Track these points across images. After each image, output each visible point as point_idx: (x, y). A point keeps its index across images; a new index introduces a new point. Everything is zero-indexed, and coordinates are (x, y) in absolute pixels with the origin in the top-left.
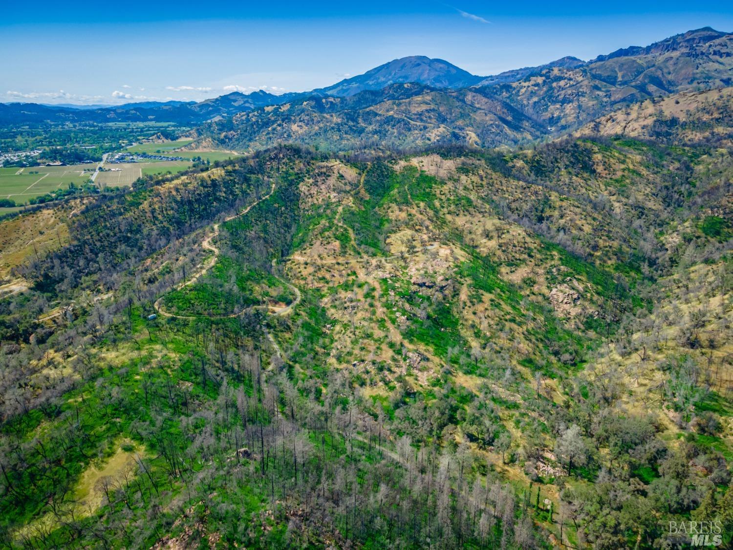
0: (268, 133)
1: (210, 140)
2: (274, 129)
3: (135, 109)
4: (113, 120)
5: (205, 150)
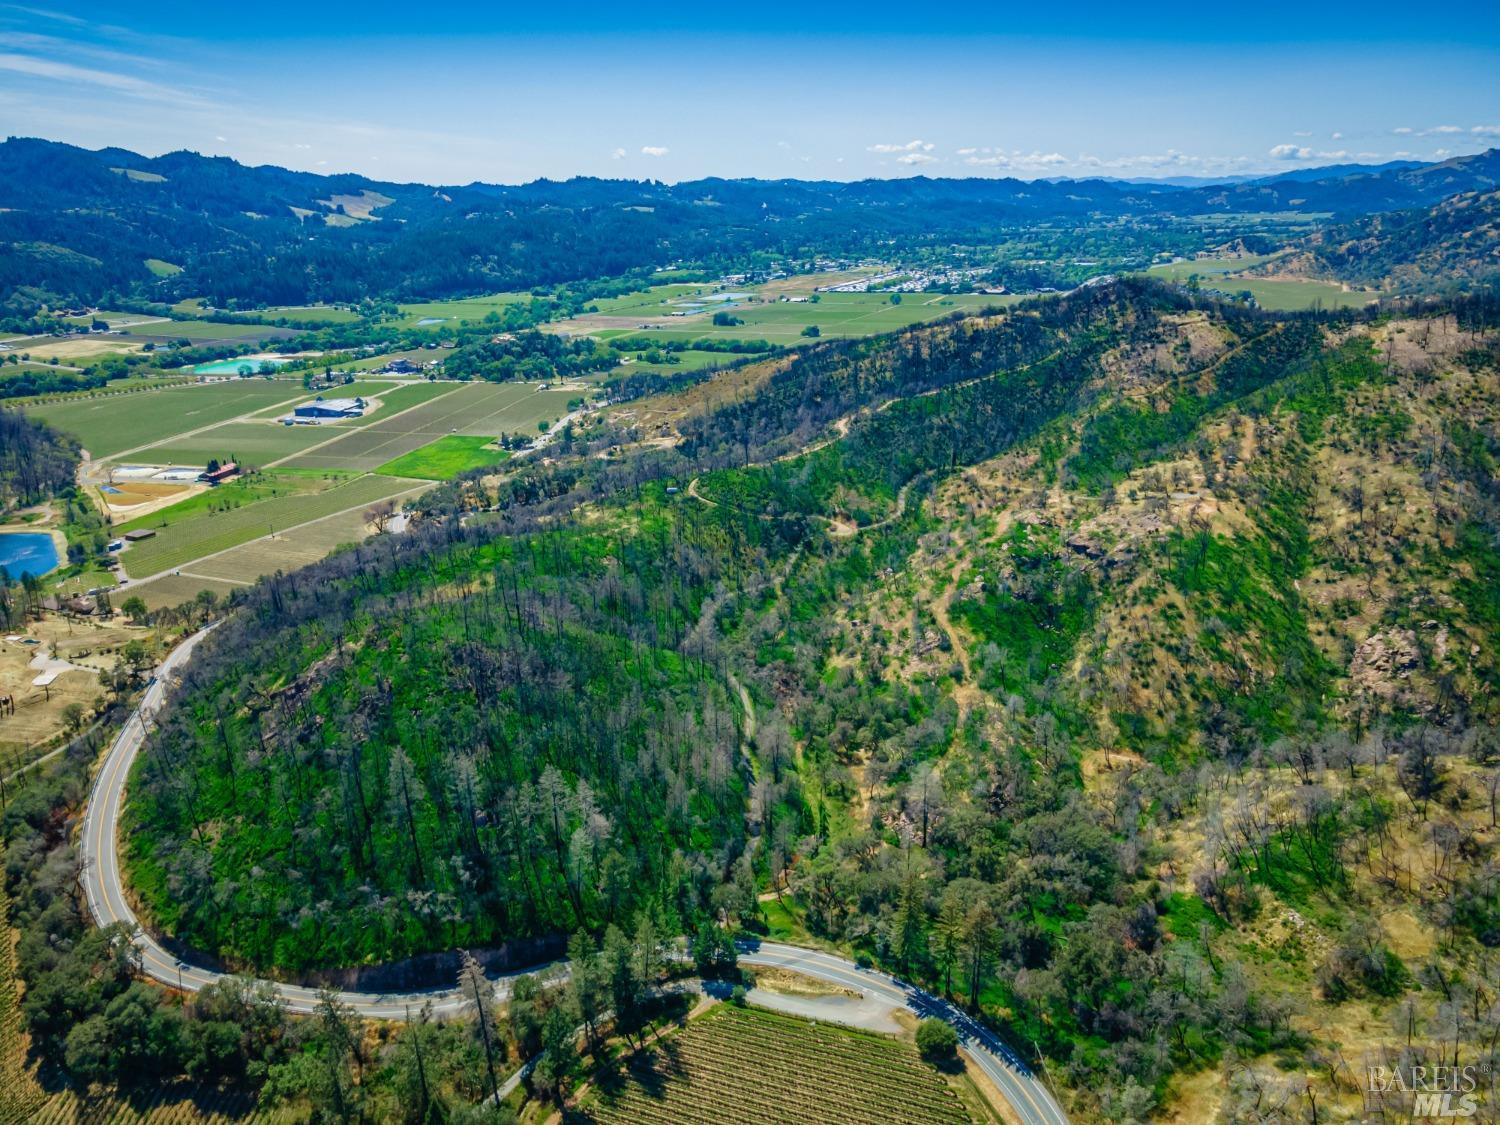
0: (1456, 245)
1: (1311, 256)
2: (1478, 236)
3: (1272, 187)
4: (1220, 209)
5: (1290, 278)
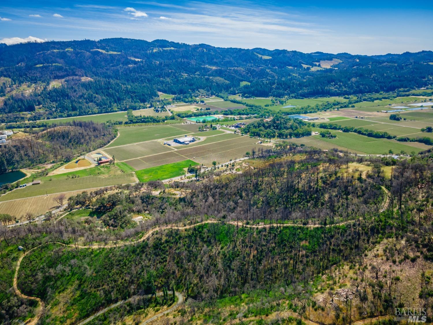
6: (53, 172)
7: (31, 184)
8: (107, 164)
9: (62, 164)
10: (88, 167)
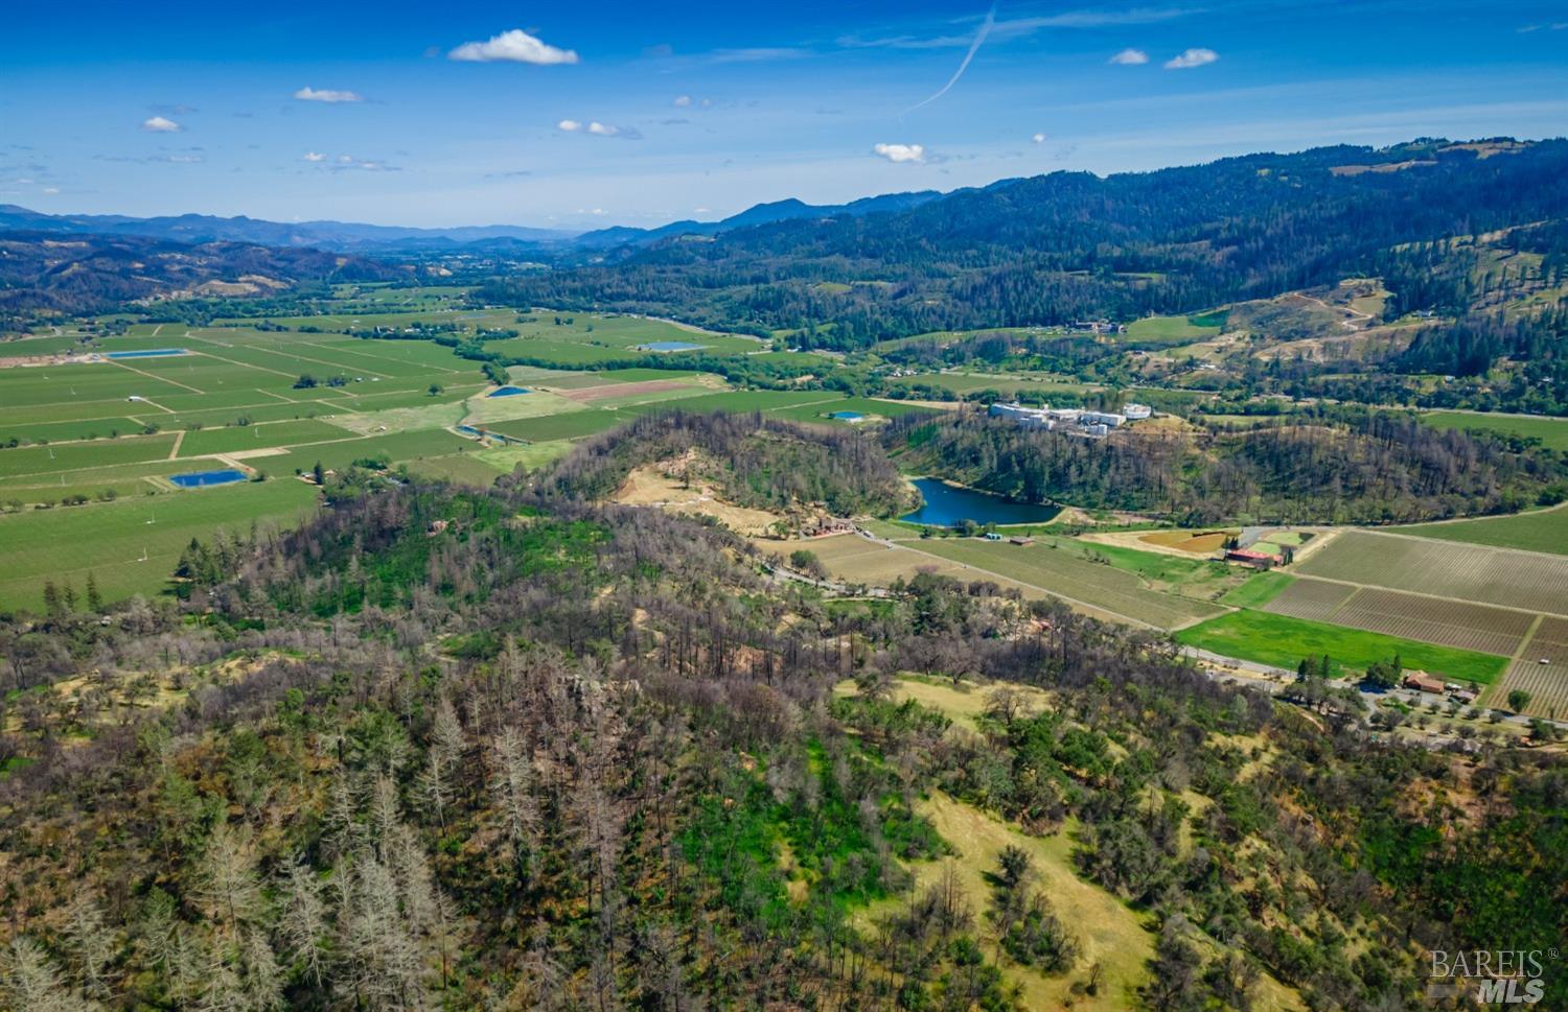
6: (1097, 535)
7: (1007, 539)
8: (1246, 565)
9: (1163, 526)
10: (1185, 555)
